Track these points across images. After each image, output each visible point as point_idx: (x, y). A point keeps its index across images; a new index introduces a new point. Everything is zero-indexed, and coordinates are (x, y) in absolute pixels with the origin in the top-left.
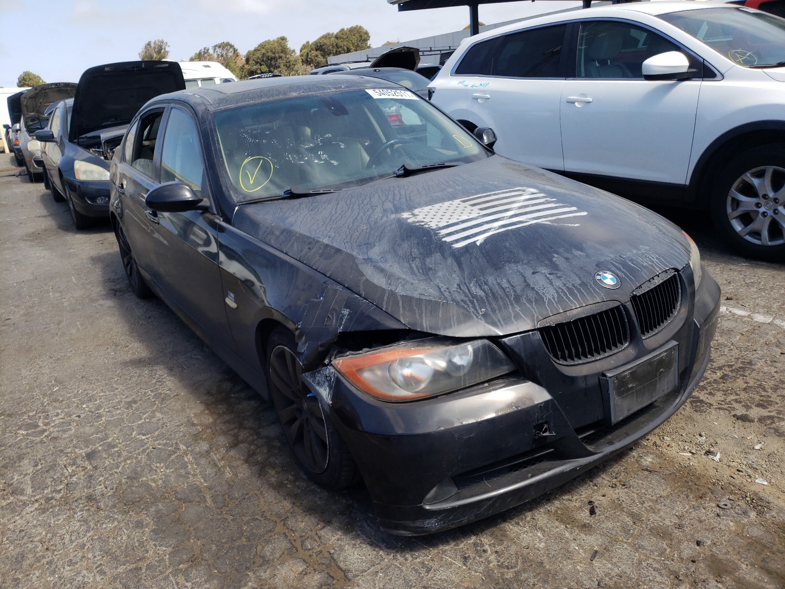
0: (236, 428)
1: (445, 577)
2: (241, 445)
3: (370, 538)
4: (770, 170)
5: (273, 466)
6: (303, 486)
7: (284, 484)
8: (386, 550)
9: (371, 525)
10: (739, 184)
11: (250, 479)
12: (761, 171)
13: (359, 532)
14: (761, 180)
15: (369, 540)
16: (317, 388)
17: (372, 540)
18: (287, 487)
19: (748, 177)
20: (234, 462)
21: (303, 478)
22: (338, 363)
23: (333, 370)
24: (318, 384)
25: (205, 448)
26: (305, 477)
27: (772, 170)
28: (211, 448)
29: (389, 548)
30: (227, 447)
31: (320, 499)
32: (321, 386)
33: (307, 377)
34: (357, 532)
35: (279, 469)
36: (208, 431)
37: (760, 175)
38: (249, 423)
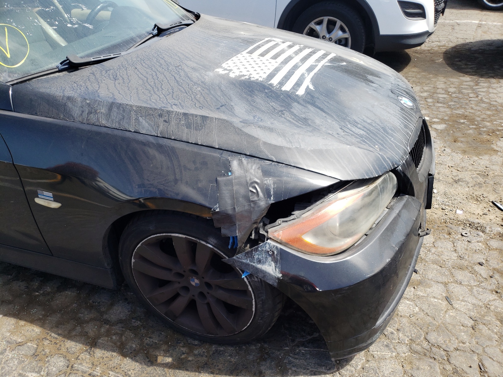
0: (76, 326)
1: (391, 370)
2: (100, 341)
3: (308, 369)
4: (326, 19)
5: (156, 347)
6: (204, 352)
7: (184, 359)
8: (329, 372)
9: (296, 356)
10: (307, 31)
11: (145, 372)
12: (320, 20)
13: (294, 369)
14: (321, 26)
15: (308, 371)
16: (259, 266)
17: (311, 369)
18: (189, 361)
19: (312, 25)
20: (111, 363)
21: (196, 345)
22: (278, 235)
23: (273, 243)
24: (259, 261)
25: (62, 364)
26: (196, 342)
27: (327, 19)
28: (68, 360)
29: (330, 369)
30: (86, 351)
31: (231, 355)
32: (264, 263)
33: (241, 259)
34: (291, 369)
35: (164, 347)
36: (45, 343)
37: (320, 23)
38: (86, 315)
